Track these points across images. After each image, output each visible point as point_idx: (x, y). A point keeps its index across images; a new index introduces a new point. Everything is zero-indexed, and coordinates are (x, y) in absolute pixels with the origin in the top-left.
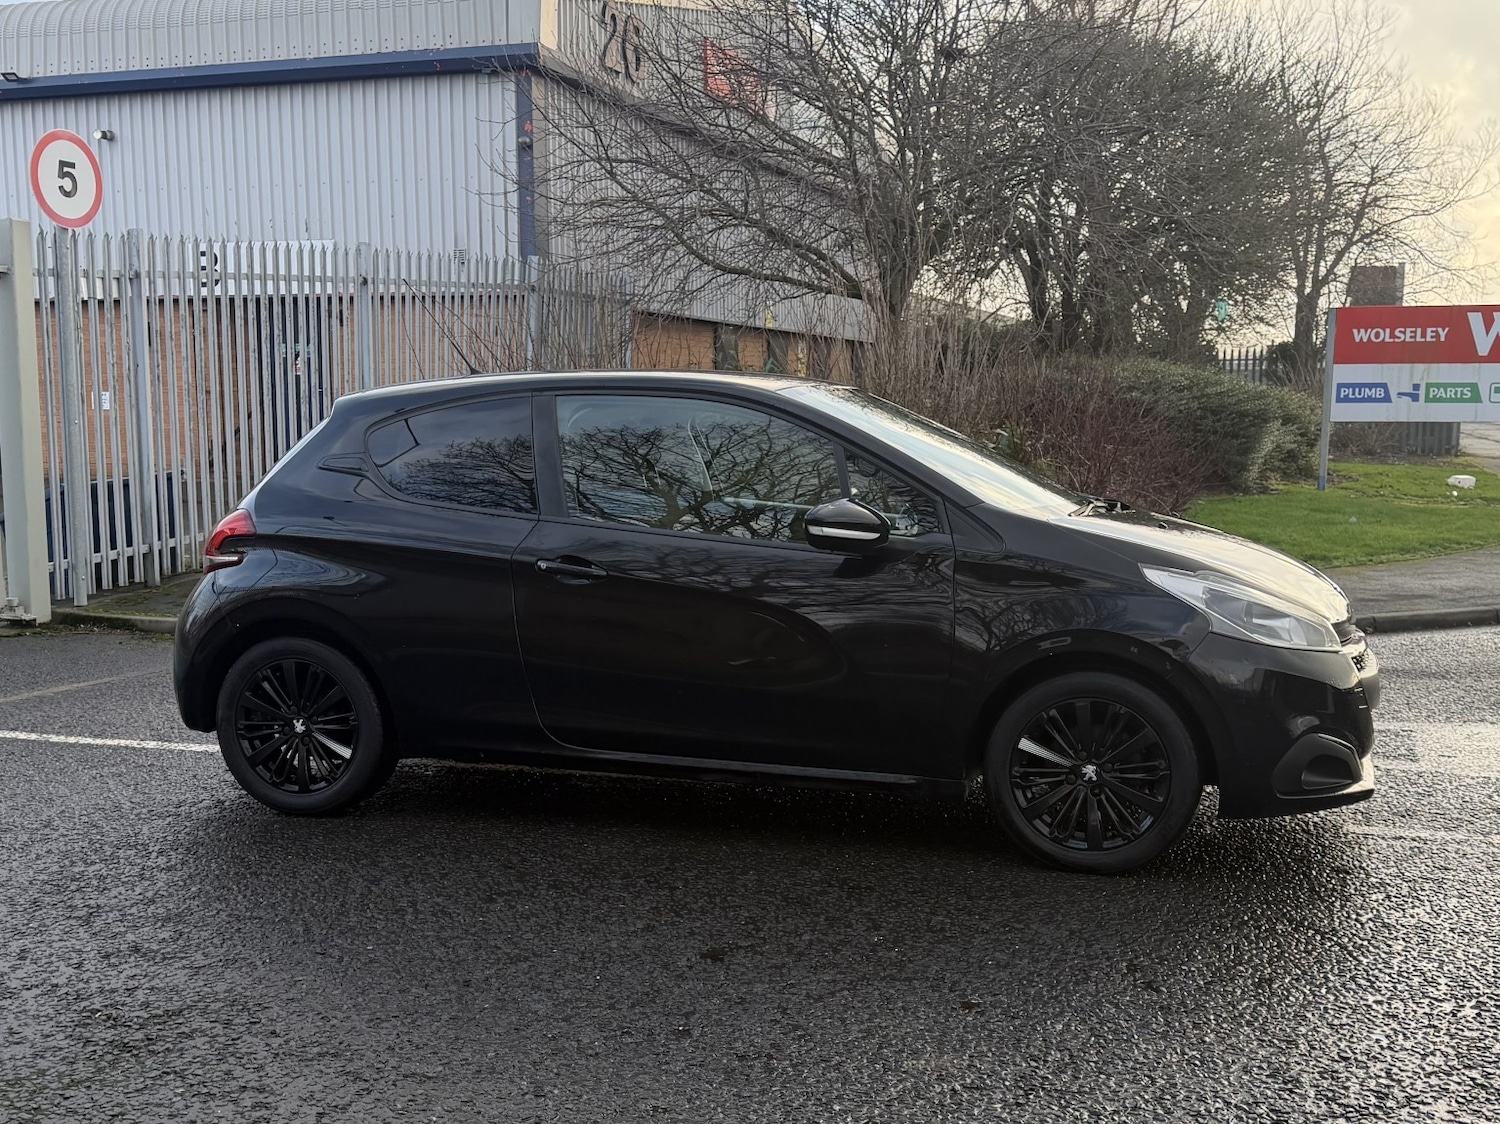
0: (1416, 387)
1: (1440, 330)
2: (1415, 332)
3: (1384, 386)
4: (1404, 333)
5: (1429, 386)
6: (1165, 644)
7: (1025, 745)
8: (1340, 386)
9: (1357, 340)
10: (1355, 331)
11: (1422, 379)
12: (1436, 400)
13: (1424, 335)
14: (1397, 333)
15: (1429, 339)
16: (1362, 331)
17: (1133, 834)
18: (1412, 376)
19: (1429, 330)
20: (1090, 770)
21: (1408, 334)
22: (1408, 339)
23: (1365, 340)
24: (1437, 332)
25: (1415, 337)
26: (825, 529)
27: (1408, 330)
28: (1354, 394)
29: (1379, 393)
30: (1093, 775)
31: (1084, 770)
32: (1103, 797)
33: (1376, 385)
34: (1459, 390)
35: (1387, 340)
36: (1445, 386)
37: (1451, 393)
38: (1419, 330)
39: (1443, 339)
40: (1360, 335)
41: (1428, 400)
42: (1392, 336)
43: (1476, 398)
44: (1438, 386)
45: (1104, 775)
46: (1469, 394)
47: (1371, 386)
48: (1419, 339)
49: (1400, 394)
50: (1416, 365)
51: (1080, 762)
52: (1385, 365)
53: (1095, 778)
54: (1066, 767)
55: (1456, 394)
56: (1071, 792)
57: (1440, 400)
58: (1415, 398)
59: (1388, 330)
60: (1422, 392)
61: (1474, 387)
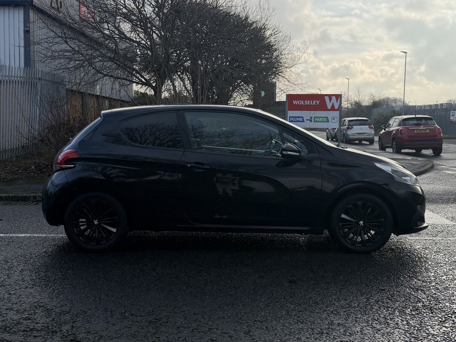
0: (311, 118)
1: (317, 101)
2: (310, 102)
3: (302, 117)
4: (307, 102)
5: (315, 117)
6: (384, 184)
7: (343, 216)
8: (290, 117)
9: (294, 104)
10: (294, 101)
11: (313, 115)
12: (317, 121)
13: (313, 103)
14: (305, 102)
15: (314, 104)
16: (296, 101)
17: (375, 241)
18: (310, 115)
19: (314, 101)
20: (361, 223)
21: (308, 102)
22: (308, 104)
23: (296, 104)
24: (316, 102)
25: (310, 103)
26: (288, 152)
27: (308, 101)
28: (294, 119)
29: (301, 119)
30: (362, 224)
31: (360, 223)
32: (365, 230)
33: (300, 117)
34: (323, 119)
35: (303, 104)
36: (319, 117)
37: (321, 119)
38: (311, 101)
39: (318, 104)
40: (295, 102)
41: (314, 122)
42: (304, 103)
43: (328, 121)
44: (317, 117)
45: (365, 224)
46: (326, 120)
47: (299, 117)
48: (311, 104)
49: (307, 120)
50: (311, 111)
51: (358, 221)
52: (303, 111)
53: (363, 225)
54: (355, 222)
55: (322, 120)
56: (356, 230)
57: (318, 122)
58: (311, 121)
59: (303, 101)
60: (313, 119)
61: (327, 118)
